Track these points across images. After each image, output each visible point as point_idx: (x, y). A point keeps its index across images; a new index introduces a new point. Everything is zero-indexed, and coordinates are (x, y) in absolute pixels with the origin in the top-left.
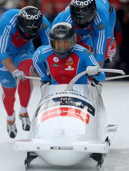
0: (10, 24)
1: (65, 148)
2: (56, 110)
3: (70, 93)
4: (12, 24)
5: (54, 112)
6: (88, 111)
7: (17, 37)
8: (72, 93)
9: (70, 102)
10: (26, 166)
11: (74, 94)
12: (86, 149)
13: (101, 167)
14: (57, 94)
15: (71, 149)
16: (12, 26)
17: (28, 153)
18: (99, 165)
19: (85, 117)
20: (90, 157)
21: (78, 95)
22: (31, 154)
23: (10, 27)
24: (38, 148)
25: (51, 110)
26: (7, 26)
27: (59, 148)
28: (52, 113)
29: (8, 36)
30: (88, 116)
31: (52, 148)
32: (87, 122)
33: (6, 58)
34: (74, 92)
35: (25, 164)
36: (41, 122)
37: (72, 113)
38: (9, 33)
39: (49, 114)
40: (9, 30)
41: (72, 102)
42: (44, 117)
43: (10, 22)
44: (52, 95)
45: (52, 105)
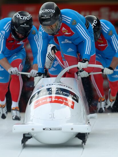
0: (4, 30)
1: (55, 129)
2: (46, 98)
3: (58, 85)
4: (6, 30)
5: (45, 100)
6: (73, 98)
7: (10, 41)
8: (60, 85)
9: (57, 92)
10: (22, 145)
11: (62, 85)
12: (72, 129)
13: (85, 144)
14: (47, 85)
15: (60, 129)
16: (6, 31)
17: (24, 135)
18: (84, 143)
19: (70, 104)
20: (75, 137)
21: (65, 86)
22: (26, 136)
23: (4, 32)
24: (33, 129)
25: (42, 98)
26: (1, 31)
27: (50, 129)
28: (43, 101)
29: (3, 40)
30: (73, 103)
31: (44, 129)
32: (72, 107)
33: (2, 59)
34: (61, 84)
35: (22, 143)
36: (34, 109)
37: (60, 101)
38: (3, 37)
39: (41, 102)
40: (3, 35)
41: (59, 92)
42: (36, 104)
43: (4, 28)
44: (43, 86)
45: (43, 94)
